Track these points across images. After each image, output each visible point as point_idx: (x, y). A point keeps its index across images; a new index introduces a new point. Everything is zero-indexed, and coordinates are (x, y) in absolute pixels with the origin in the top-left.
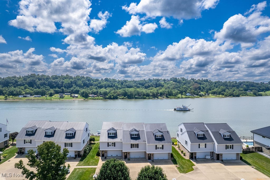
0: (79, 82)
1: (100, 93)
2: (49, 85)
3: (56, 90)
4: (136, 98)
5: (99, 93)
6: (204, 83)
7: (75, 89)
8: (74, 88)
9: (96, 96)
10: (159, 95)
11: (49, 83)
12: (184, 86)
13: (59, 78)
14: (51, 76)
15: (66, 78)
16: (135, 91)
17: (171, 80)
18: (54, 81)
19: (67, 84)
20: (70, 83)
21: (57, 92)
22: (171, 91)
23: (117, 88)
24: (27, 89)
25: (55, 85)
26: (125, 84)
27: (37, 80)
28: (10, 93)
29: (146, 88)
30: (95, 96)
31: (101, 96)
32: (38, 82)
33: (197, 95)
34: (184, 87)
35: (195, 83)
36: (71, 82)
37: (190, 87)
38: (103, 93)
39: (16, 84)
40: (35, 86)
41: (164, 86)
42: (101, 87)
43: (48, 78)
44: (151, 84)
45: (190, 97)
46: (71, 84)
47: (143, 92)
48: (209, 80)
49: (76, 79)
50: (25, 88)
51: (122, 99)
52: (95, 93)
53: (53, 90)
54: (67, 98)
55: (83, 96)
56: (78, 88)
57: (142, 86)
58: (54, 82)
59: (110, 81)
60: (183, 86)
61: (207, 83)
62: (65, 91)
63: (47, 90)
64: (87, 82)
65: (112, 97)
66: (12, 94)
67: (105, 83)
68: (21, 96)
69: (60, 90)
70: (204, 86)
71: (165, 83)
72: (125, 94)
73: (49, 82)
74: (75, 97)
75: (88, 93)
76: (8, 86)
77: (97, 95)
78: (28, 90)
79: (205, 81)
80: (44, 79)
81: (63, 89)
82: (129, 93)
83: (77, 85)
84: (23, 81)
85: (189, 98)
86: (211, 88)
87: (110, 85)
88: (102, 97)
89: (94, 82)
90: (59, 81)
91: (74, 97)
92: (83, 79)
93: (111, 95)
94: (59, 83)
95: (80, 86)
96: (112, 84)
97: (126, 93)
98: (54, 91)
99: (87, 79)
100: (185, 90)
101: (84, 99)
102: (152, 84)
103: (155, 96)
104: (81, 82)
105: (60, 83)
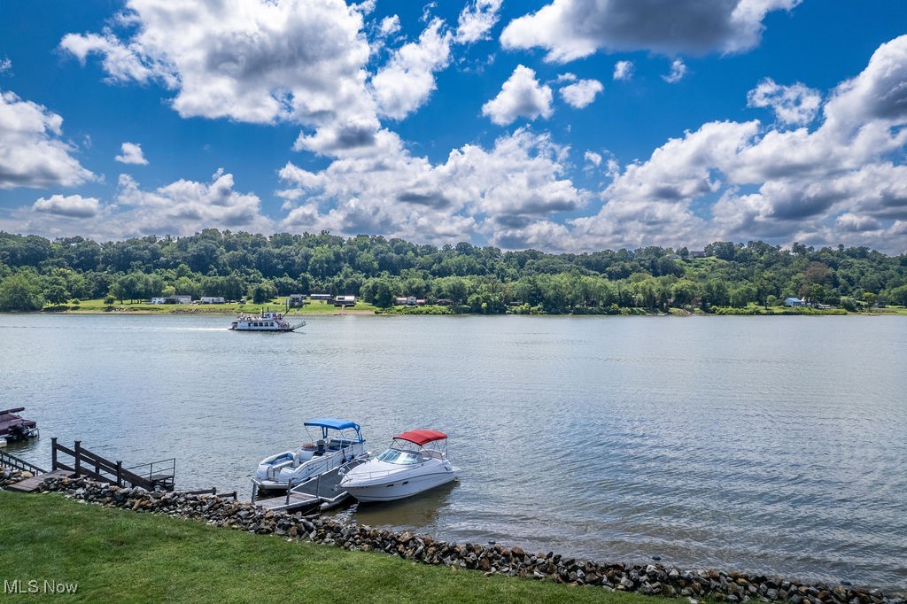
0: (366, 257)
1: (439, 290)
2: (259, 267)
3: (280, 282)
4: (579, 312)
5: (434, 292)
6: (850, 260)
7: (349, 280)
8: (346, 276)
9: (423, 301)
10: (672, 300)
11: (259, 259)
12: (767, 274)
13: (296, 244)
14: (271, 237)
15: (318, 243)
16: (575, 282)
17: (709, 251)
18: (277, 251)
19: (322, 262)
20: (333, 258)
21: (284, 291)
22: (719, 287)
23: (502, 275)
24: (182, 278)
25: (280, 267)
26: (533, 263)
27: (222, 248)
28: (126, 287)
29: (612, 276)
30: (418, 301)
31: (440, 304)
32: (225, 257)
33: (835, 303)
34: (766, 276)
35: (813, 263)
36: (337, 255)
37: (794, 277)
38: (450, 292)
39: (153, 261)
40: (212, 269)
41: (682, 272)
42: (443, 273)
43: (258, 242)
44: (634, 263)
45: (806, 310)
46: (335, 262)
47: (606, 287)
48: (870, 251)
49: (355, 247)
50: (180, 275)
51: (523, 313)
52: (417, 292)
53: (272, 281)
54: (315, 309)
55: (375, 303)
56: (360, 277)
57: (597, 273)
58: (279, 256)
59: (478, 255)
60: (763, 271)
61: (865, 261)
62: (312, 287)
63: (250, 282)
64: (394, 255)
65: (484, 305)
66: (129, 292)
67: (456, 259)
68: (157, 300)
69: (295, 282)
70: (850, 275)
71: (688, 261)
72: (534, 295)
73: (260, 254)
74: (344, 303)
75: (391, 288)
76: (129, 267)
77: (426, 298)
78: (185, 282)
79: (852, 254)
80: (243, 245)
81: (305, 280)
82: (551, 292)
83: (357, 268)
84: (177, 253)
85: (801, 314)
86: (885, 280)
87: (478, 266)
88: (444, 308)
89: (417, 255)
90: (296, 253)
91: (338, 305)
92: (380, 247)
93: (478, 299)
94: (294, 261)
95: (369, 271)
96: (484, 264)
97: (538, 290)
98: (276, 285)
99: (393, 245)
100: (775, 285)
101: (376, 313)
102: (636, 266)
103: (655, 305)
104: (373, 258)
105: (297, 260)
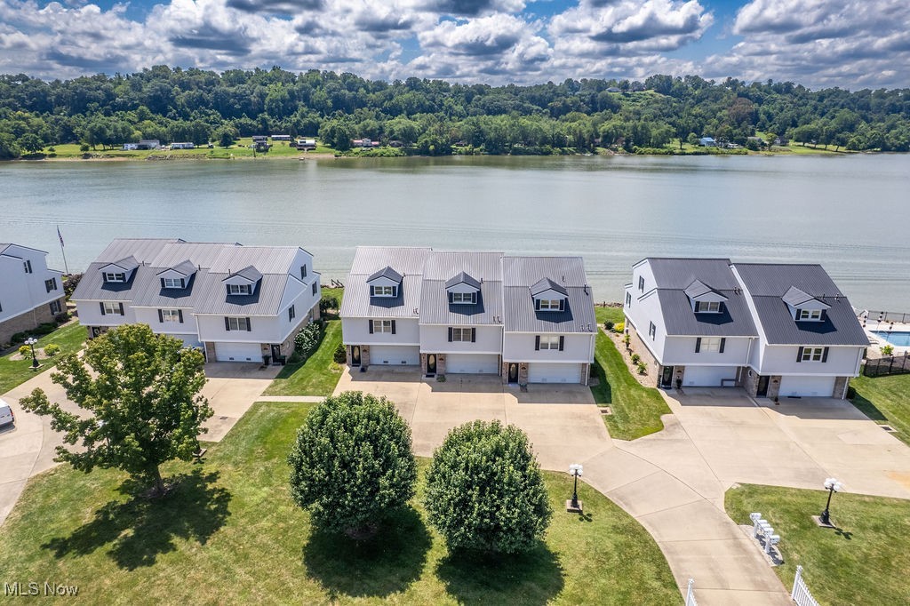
0: (319, 95)
1: (392, 132)
2: (216, 107)
3: (241, 124)
4: (516, 152)
5: (386, 133)
6: (775, 96)
7: (306, 121)
8: (303, 116)
9: (377, 143)
10: (600, 140)
11: (215, 99)
12: (697, 110)
13: (249, 82)
14: (222, 74)
15: (271, 81)
16: (513, 125)
17: (650, 84)
18: (232, 90)
19: (277, 100)
20: (288, 96)
21: (246, 132)
22: (643, 127)
23: (451, 113)
24: (146, 122)
25: (237, 106)
26: (480, 99)
27: (176, 88)
28: (96, 134)
29: (556, 113)
30: (373, 143)
31: (392, 145)
32: (182, 98)
33: (742, 142)
34: (694, 112)
35: (739, 99)
36: (291, 93)
37: (719, 114)
38: (402, 135)
39: (110, 104)
40: (171, 110)
41: (619, 107)
42: (394, 112)
43: (212, 82)
44: (575, 98)
45: (714, 150)
46: (289, 101)
47: (541, 130)
48: (795, 87)
49: (308, 84)
50: (142, 118)
52: (372, 135)
53: (232, 122)
54: (280, 152)
55: (333, 146)
56: (314, 117)
57: (540, 108)
58: (235, 95)
59: (428, 91)
60: (693, 107)
61: (788, 97)
62: (272, 127)
63: (211, 123)
64: (347, 92)
65: (432, 147)
66: (99, 137)
67: (407, 96)
68: (129, 146)
69: (254, 123)
70: (771, 111)
71: (628, 95)
72: (478, 137)
73: (216, 93)
74: (306, 146)
75: (348, 133)
76: (87, 109)
77: (380, 141)
78: (151, 126)
79: (778, 89)
80: (197, 84)
81: (264, 121)
82: (492, 135)
83: (311, 106)
84: (132, 94)
85: (708, 153)
86: (799, 116)
87: (427, 103)
88: (396, 149)
89: (368, 92)
90: (252, 91)
91: (301, 148)
92: (331, 84)
93: (426, 142)
94: (250, 100)
95: (323, 110)
96: (433, 100)
97: (481, 132)
98: (237, 126)
99: (344, 81)
100: (699, 122)
101: (336, 156)
102: (576, 102)
103: (584, 145)
104: (326, 96)
105: (253, 99)
